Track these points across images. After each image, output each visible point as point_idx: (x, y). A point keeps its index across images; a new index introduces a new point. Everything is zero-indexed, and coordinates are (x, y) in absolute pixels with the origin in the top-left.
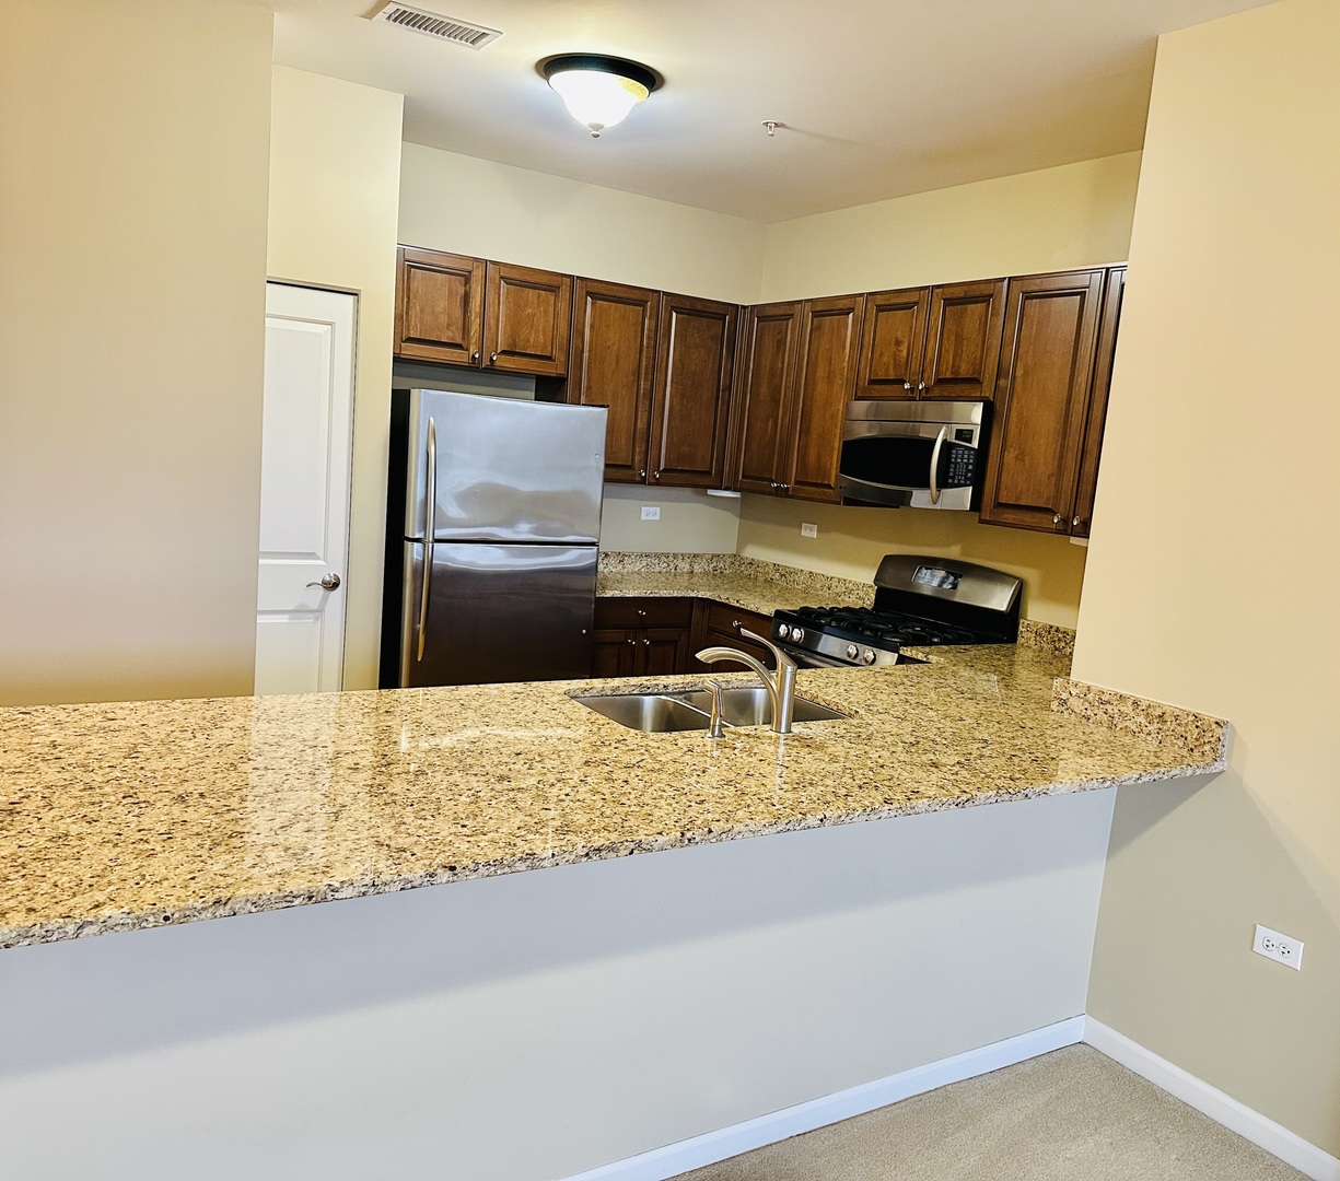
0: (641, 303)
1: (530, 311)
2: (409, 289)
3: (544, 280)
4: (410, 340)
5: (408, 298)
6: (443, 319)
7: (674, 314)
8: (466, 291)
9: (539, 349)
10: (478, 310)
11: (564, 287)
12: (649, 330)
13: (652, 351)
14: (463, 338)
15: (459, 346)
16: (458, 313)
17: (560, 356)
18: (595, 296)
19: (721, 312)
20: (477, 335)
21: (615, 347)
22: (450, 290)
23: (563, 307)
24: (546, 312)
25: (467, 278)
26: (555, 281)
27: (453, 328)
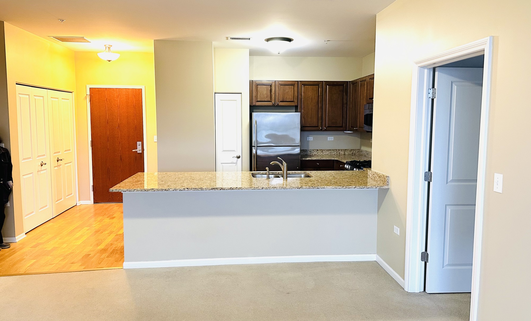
0: (318, 85)
1: (287, 91)
2: (257, 90)
3: (290, 83)
4: (258, 101)
5: (257, 92)
6: (265, 96)
7: (328, 86)
8: (271, 89)
9: (290, 99)
10: (274, 92)
11: (296, 84)
12: (320, 91)
13: (321, 96)
14: (271, 99)
15: (270, 101)
16: (269, 94)
17: (296, 101)
18: (304, 85)
19: (342, 84)
20: (274, 98)
21: (311, 97)
22: (267, 89)
23: (296, 88)
24: (291, 91)
25: (271, 86)
26: (293, 83)
27: (268, 97)
